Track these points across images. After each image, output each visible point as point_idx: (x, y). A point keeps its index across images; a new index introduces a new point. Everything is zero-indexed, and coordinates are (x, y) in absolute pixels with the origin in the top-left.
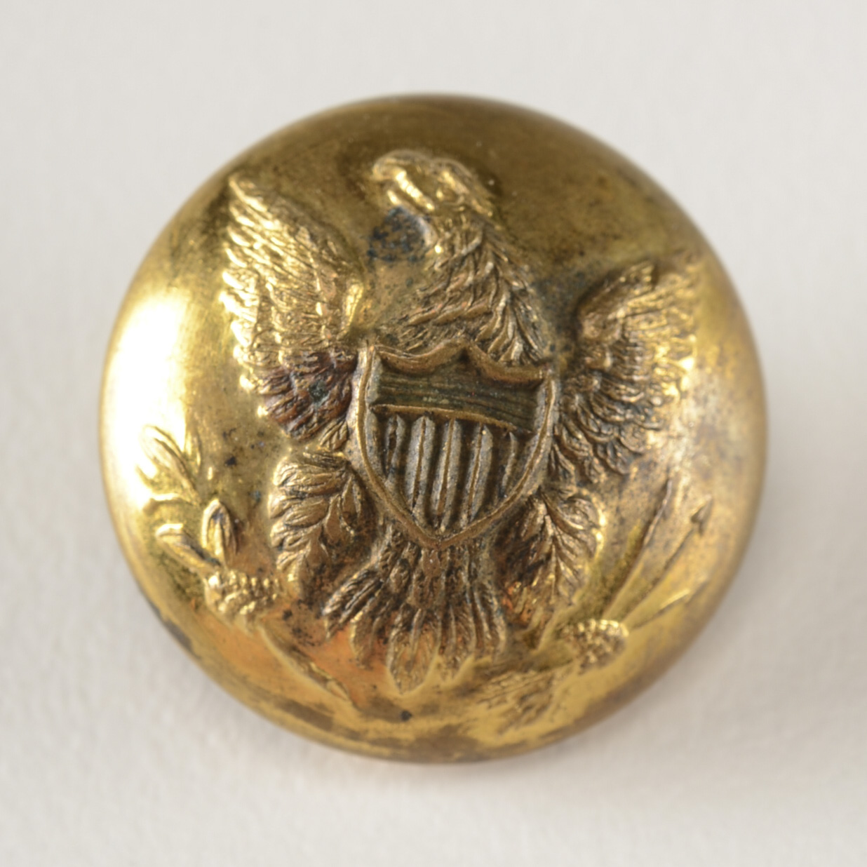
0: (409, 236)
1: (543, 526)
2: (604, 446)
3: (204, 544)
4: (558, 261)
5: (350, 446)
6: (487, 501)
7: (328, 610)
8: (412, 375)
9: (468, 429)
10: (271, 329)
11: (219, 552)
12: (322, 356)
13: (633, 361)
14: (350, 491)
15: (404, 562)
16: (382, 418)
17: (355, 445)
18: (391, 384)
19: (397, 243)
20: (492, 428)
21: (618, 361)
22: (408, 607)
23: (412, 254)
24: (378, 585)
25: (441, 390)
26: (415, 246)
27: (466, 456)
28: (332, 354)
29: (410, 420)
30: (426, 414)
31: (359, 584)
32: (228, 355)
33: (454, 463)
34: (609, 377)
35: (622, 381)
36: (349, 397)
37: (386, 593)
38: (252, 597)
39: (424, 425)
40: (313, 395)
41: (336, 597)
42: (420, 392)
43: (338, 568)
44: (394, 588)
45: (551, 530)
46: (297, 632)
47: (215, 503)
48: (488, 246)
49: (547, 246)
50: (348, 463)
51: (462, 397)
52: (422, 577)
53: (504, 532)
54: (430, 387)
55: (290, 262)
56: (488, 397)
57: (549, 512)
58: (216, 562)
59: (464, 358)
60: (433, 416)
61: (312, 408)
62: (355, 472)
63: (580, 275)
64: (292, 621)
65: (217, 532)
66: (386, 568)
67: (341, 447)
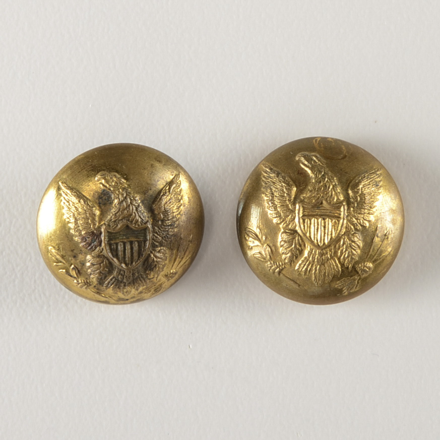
0: (108, 197)
1: (153, 259)
2: (165, 237)
3: (72, 274)
4: (145, 194)
5: (103, 252)
6: (139, 257)
7: (105, 285)
8: (115, 233)
9: (131, 243)
10: (79, 227)
11: (75, 276)
12: (93, 232)
13: (168, 215)
14: (106, 262)
15: (121, 274)
16: (110, 245)
17: (104, 251)
18: (110, 236)
19: (105, 199)
20: (137, 241)
21: (165, 216)
22: (124, 282)
23: (109, 202)
24: (116, 279)
25: (123, 235)
26: (110, 199)
27: (132, 248)
28: (95, 231)
29: (117, 244)
30: (121, 242)
31: (111, 280)
32: (69, 232)
33: (129, 251)
34: (163, 221)
35: (166, 221)
36: (101, 241)
37: (118, 280)
38: (86, 284)
39: (121, 245)
40: (92, 242)
41: (106, 282)
42: (118, 236)
43: (105, 277)
44: (120, 279)
45: (155, 259)
46: (98, 289)
47: (73, 266)
48: (128, 197)
49: (142, 191)
50: (104, 256)
51: (128, 235)
52: (126, 276)
53: (144, 262)
54: (120, 235)
55: (80, 210)
56: (135, 234)
57: (154, 256)
58: (75, 278)
59: (127, 226)
60: (122, 242)
61: (92, 244)
62: (106, 257)
63: (151, 196)
64: (96, 287)
65: (74, 272)
66: (118, 276)
67: (101, 252)
